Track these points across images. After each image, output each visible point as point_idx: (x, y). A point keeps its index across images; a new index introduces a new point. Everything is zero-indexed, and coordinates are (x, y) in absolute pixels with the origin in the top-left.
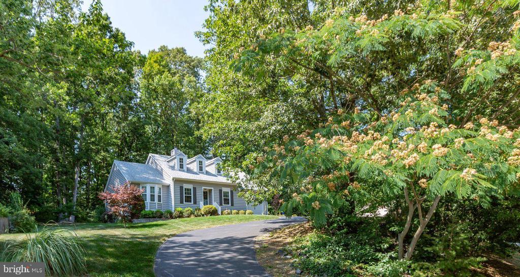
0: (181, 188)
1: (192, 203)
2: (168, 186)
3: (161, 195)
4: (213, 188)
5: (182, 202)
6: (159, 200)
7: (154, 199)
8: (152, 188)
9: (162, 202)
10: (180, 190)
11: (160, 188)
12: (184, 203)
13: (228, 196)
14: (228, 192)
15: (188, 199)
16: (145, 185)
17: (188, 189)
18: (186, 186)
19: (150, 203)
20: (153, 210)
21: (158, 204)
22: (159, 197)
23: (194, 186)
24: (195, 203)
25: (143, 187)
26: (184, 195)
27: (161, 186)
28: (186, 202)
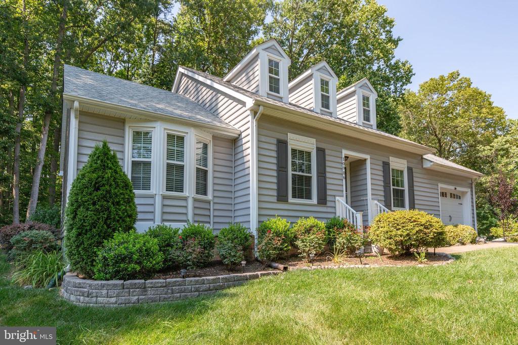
0: (282, 145)
1: (315, 200)
2: (234, 142)
3: (210, 169)
4: (367, 157)
5: (282, 197)
6: (202, 188)
7: (181, 182)
8: (176, 142)
9: (210, 197)
10: (278, 151)
11: (205, 147)
12: (291, 200)
13: (402, 181)
14: (402, 172)
15: (302, 188)
16: (143, 127)
17: (301, 152)
18: (296, 141)
19: (164, 197)
20: (174, 225)
21: (195, 200)
22: (202, 175)
23: (322, 146)
24: (322, 200)
25: (137, 135)
26: (290, 172)
27: (208, 139)
28: (294, 196)
